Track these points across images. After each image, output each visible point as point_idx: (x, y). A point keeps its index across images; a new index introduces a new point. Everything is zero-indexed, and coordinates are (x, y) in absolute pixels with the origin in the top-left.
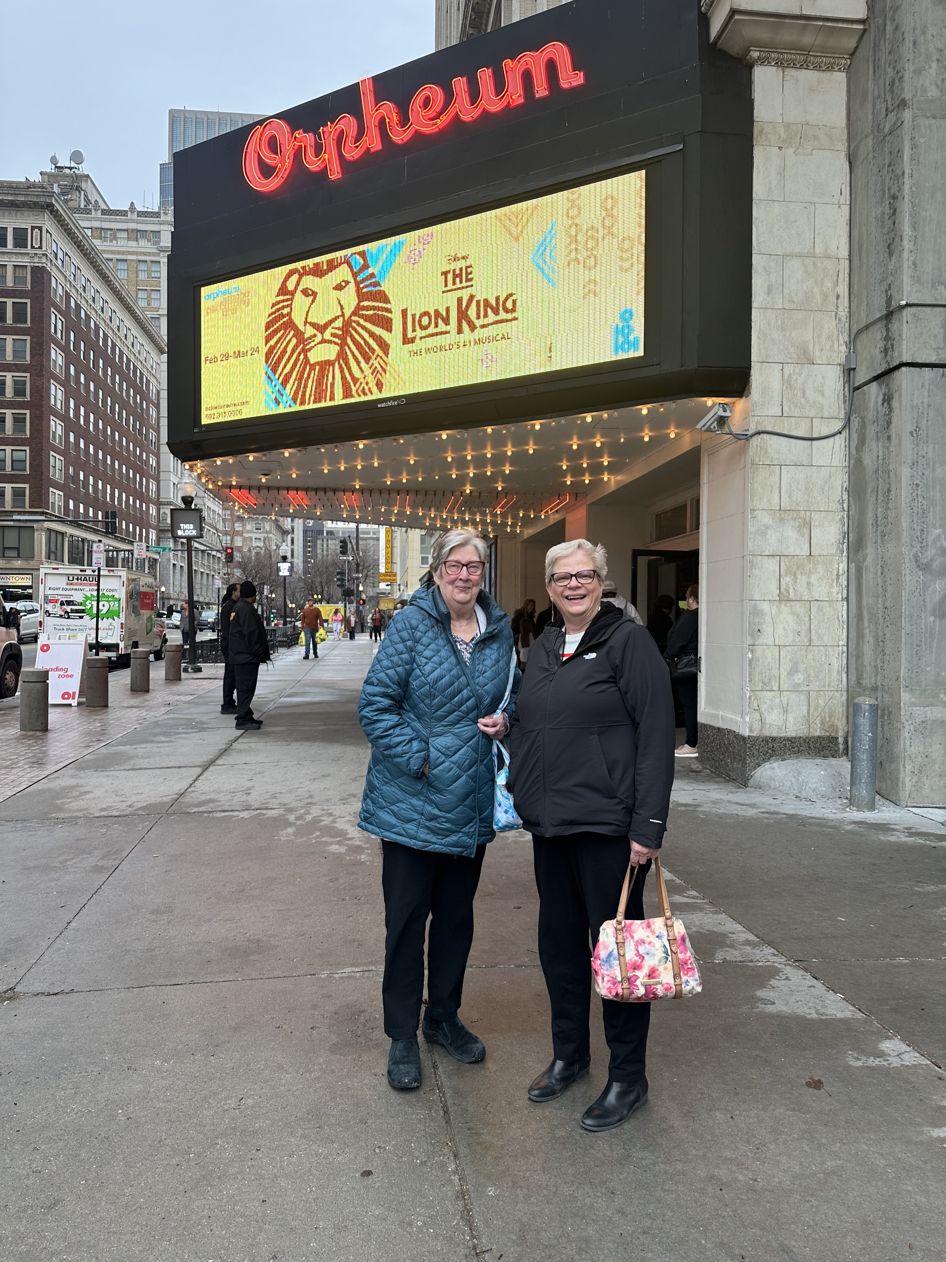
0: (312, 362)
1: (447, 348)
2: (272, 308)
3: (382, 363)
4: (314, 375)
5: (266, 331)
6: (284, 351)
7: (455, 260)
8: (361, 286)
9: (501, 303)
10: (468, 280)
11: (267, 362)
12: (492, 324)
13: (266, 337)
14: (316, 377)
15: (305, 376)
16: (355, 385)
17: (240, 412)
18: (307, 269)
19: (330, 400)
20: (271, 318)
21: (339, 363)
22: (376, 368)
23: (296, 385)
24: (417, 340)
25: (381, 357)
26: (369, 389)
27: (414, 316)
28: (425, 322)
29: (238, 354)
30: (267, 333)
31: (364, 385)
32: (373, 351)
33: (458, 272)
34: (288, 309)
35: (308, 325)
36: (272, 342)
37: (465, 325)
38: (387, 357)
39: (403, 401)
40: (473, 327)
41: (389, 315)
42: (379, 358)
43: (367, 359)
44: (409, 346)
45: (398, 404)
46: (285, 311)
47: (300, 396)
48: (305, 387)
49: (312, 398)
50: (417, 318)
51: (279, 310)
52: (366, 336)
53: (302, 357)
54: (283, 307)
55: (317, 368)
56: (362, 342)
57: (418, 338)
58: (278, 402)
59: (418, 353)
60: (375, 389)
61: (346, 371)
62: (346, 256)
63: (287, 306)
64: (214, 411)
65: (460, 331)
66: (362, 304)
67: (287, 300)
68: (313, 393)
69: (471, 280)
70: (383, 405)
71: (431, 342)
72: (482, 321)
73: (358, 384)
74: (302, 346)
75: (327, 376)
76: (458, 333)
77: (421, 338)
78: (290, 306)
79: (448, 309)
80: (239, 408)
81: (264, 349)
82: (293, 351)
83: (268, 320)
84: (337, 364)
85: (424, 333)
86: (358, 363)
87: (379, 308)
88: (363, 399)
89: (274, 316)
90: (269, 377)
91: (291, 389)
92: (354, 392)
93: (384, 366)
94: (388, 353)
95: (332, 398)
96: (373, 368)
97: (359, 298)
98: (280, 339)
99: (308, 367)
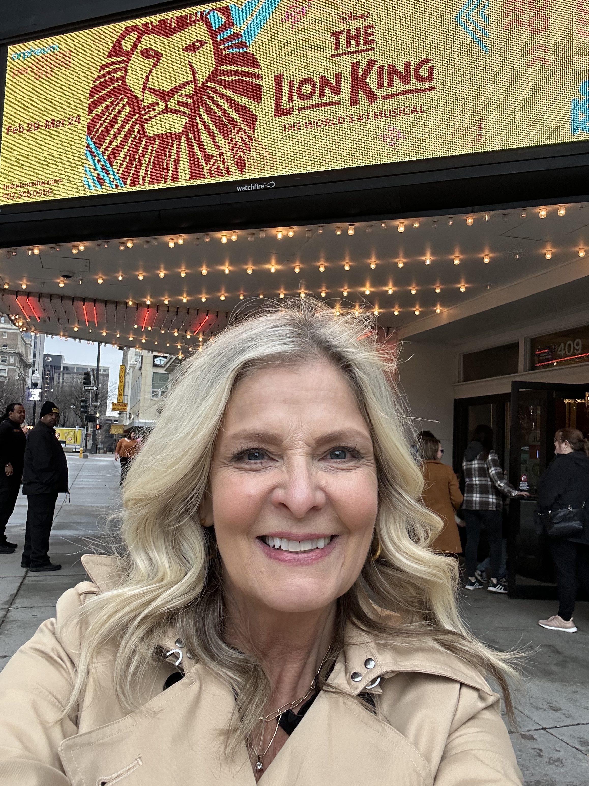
0: (150, 134)
1: (336, 121)
2: (100, 71)
3: (245, 137)
4: (152, 151)
5: (90, 98)
6: (114, 122)
7: (350, 18)
8: (222, 47)
9: (412, 69)
10: (367, 42)
11: (89, 134)
12: (398, 94)
13: (90, 104)
14: (154, 153)
15: (141, 150)
16: (207, 164)
17: (49, 192)
18: (150, 26)
19: (172, 180)
20: (98, 82)
21: (187, 137)
22: (237, 143)
23: (127, 161)
24: (295, 112)
25: (244, 131)
26: (227, 169)
27: (291, 83)
28: (307, 89)
29: (52, 124)
30: (92, 100)
31: (219, 163)
32: (233, 123)
33: (353, 33)
34: (121, 73)
35: (147, 91)
36: (98, 111)
37: (361, 95)
38: (253, 131)
39: (272, 184)
40: (372, 97)
41: (258, 82)
42: (241, 132)
43: (225, 134)
44: (285, 119)
45: (266, 188)
46: (118, 75)
47: (131, 175)
48: (140, 164)
49: (148, 177)
50: (296, 85)
51: (110, 72)
52: (225, 105)
53: (137, 128)
54: (116, 70)
55: (157, 142)
56: (219, 113)
57: (295, 108)
58: (101, 181)
59: (296, 127)
60: (234, 169)
61: (196, 147)
62: (202, 13)
63: (121, 69)
64: (14, 190)
65: (354, 101)
66: (222, 68)
67: (122, 62)
68: (149, 172)
69: (373, 42)
70: (245, 188)
71: (313, 114)
72: (386, 91)
73: (212, 161)
74: (137, 115)
75: (170, 152)
76: (352, 104)
77: (300, 109)
78: (125, 69)
79: (338, 77)
80: (47, 187)
81: (86, 119)
82: (125, 122)
83: (94, 84)
84: (183, 138)
85: (304, 103)
86: (213, 137)
87: (242, 73)
88: (217, 180)
89: (102, 80)
90: (91, 152)
91: (120, 166)
92: (205, 172)
93: (248, 141)
94: (255, 126)
95: (175, 178)
96: (233, 143)
97: (217, 62)
98: (108, 107)
99: (144, 141)
